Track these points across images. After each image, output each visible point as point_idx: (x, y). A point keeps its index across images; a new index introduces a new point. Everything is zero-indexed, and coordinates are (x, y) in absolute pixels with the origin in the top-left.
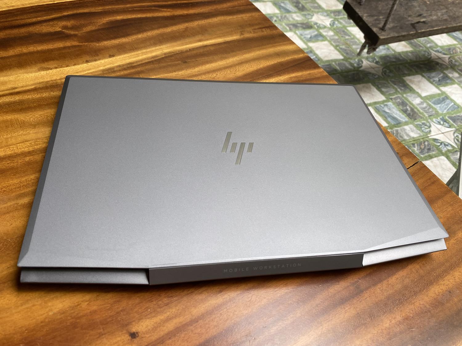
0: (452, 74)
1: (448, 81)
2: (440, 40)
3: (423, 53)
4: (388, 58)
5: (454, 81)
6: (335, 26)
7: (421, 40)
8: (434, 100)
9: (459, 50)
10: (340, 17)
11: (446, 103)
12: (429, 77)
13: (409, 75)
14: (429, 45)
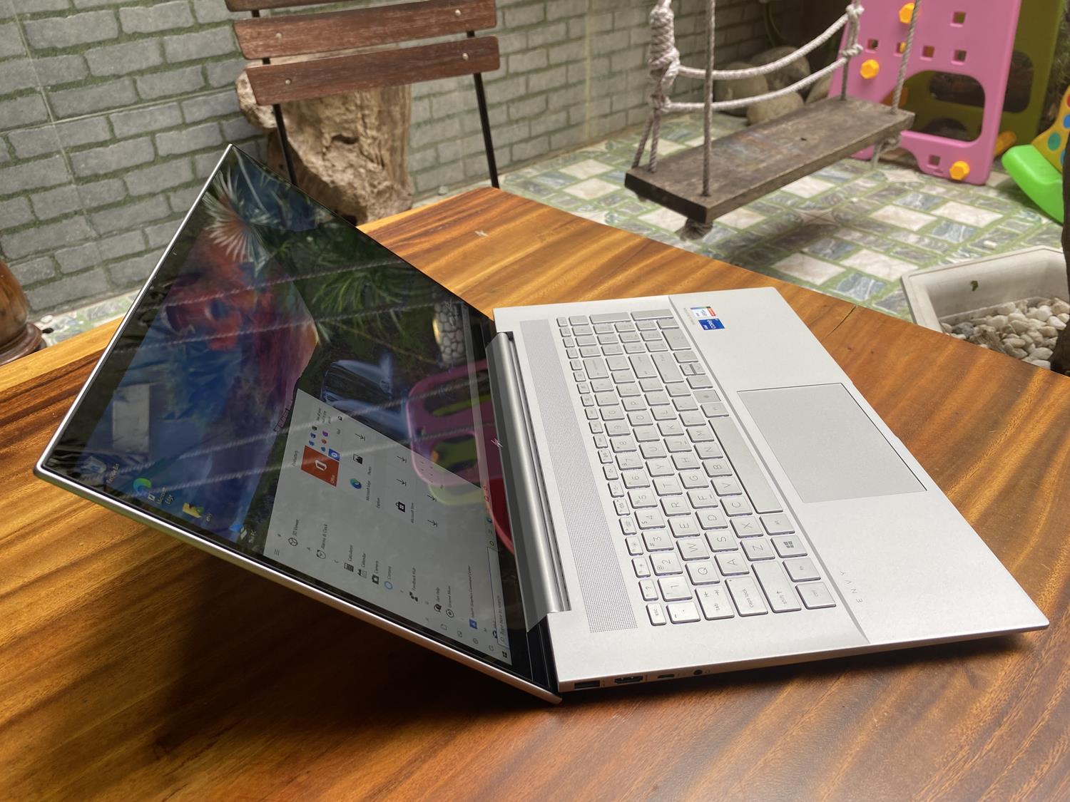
0: (850, 235)
1: (849, 248)
2: (804, 189)
3: (785, 217)
4: (732, 244)
5: (858, 245)
6: (616, 221)
7: (771, 199)
8: (839, 285)
9: (842, 196)
10: (617, 205)
11: (862, 283)
12: (814, 252)
13: (781, 259)
14: (789, 203)
